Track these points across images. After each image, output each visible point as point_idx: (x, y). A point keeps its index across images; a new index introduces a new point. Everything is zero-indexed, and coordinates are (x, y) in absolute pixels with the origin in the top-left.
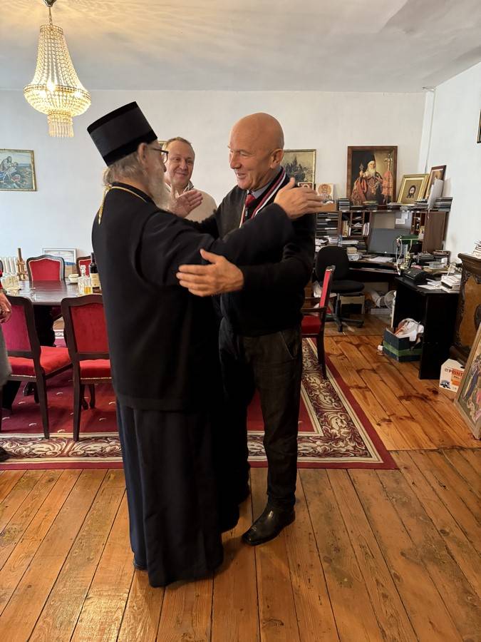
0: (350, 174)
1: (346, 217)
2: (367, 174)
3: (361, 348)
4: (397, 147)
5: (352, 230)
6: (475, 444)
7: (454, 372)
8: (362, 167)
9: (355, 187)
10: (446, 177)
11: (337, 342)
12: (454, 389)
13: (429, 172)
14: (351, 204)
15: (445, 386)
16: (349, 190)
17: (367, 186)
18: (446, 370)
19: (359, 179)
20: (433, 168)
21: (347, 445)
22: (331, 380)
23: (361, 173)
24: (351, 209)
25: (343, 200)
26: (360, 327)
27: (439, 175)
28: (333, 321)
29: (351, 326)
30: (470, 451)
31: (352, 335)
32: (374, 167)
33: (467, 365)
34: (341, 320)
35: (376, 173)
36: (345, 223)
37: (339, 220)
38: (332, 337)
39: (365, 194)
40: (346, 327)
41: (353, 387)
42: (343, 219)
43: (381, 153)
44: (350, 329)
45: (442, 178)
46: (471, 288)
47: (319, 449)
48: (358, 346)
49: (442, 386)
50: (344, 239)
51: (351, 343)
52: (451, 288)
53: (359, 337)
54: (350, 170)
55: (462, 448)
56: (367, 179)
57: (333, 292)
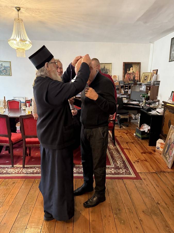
0: (124, 72)
1: (122, 87)
2: (130, 72)
3: (128, 134)
4: (140, 63)
5: (124, 92)
6: (169, 170)
7: (161, 144)
8: (128, 69)
9: (126, 77)
10: (158, 74)
11: (119, 132)
12: (161, 150)
13: (152, 72)
14: (124, 82)
15: (158, 149)
16: (124, 78)
17: (130, 76)
18: (158, 143)
19: (127, 74)
20: (153, 70)
21: (123, 170)
22: (117, 146)
23: (128, 72)
24: (124, 84)
25: (121, 81)
26: (128, 126)
27: (156, 73)
28: (118, 124)
29: (124, 126)
30: (167, 173)
31: (125, 129)
32: (133, 70)
33: (166, 141)
34: (121, 124)
35: (133, 72)
36: (122, 89)
37: (120, 88)
38: (117, 130)
39: (129, 79)
40: (122, 126)
41: (125, 149)
42: (121, 88)
43: (135, 65)
44: (124, 127)
45: (157, 74)
46: (167, 113)
47: (113, 172)
48: (126, 134)
49: (157, 149)
50: (122, 95)
51: (124, 132)
52: (160, 113)
53: (127, 130)
54: (124, 70)
55: (164, 172)
56: (130, 74)
57: (118, 114)
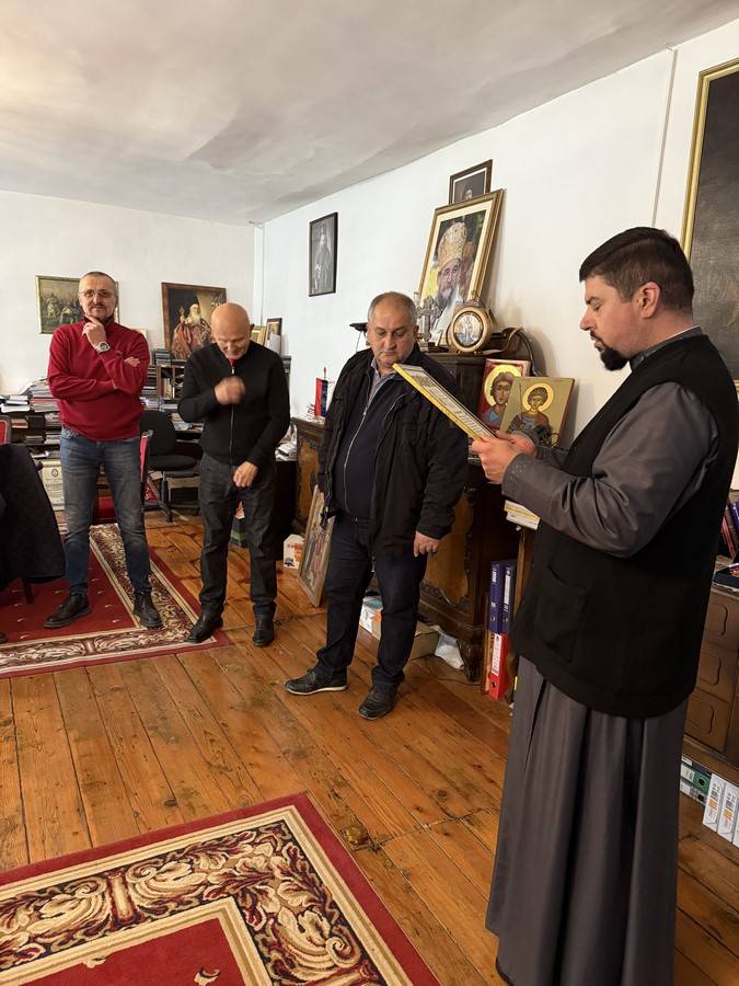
0: (167, 318)
1: (166, 374)
2: (189, 320)
3: (197, 538)
4: (224, 289)
5: (176, 391)
7: (296, 547)
8: (182, 310)
9: (176, 336)
11: (165, 534)
13: (265, 325)
14: (172, 357)
15: (289, 564)
17: (191, 336)
18: (289, 546)
19: (180, 326)
20: (269, 320)
22: (158, 575)
23: (182, 318)
24: (172, 363)
25: (159, 351)
26: (196, 515)
28: (160, 509)
29: (184, 514)
30: (308, 619)
31: (186, 524)
32: (199, 312)
34: (171, 508)
35: (202, 320)
36: (167, 381)
37: (158, 376)
38: (159, 528)
39: (190, 345)
40: (177, 516)
42: (163, 376)
43: (206, 295)
44: (183, 518)
45: (279, 333)
46: (307, 455)
48: (192, 536)
49: (286, 566)
50: (167, 402)
51: (184, 533)
52: (287, 455)
53: (194, 526)
54: (167, 314)
56: (191, 327)
57: (156, 469)
